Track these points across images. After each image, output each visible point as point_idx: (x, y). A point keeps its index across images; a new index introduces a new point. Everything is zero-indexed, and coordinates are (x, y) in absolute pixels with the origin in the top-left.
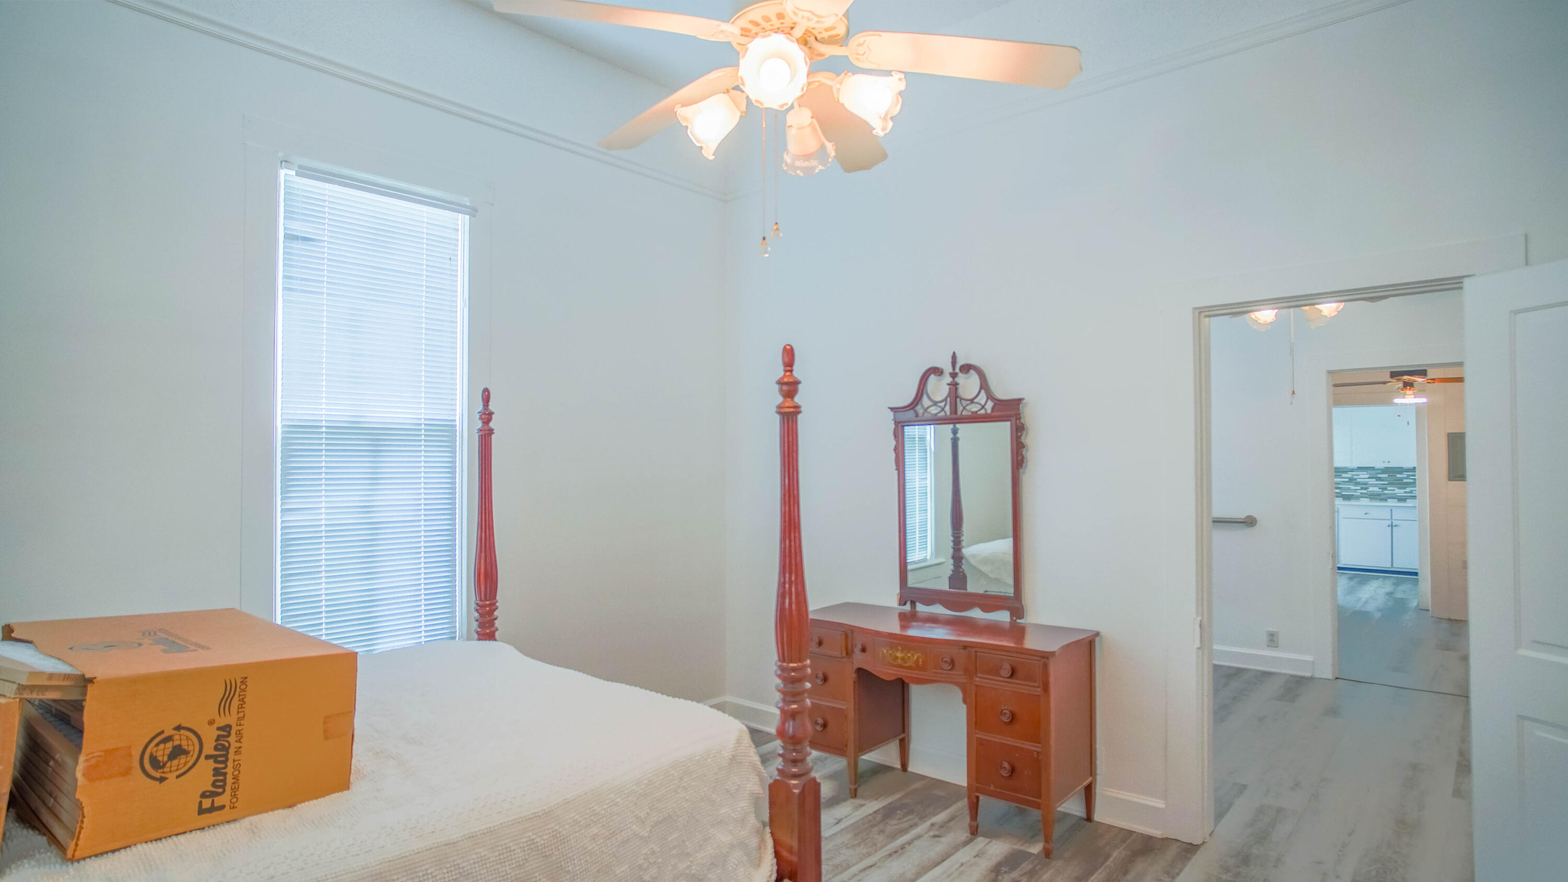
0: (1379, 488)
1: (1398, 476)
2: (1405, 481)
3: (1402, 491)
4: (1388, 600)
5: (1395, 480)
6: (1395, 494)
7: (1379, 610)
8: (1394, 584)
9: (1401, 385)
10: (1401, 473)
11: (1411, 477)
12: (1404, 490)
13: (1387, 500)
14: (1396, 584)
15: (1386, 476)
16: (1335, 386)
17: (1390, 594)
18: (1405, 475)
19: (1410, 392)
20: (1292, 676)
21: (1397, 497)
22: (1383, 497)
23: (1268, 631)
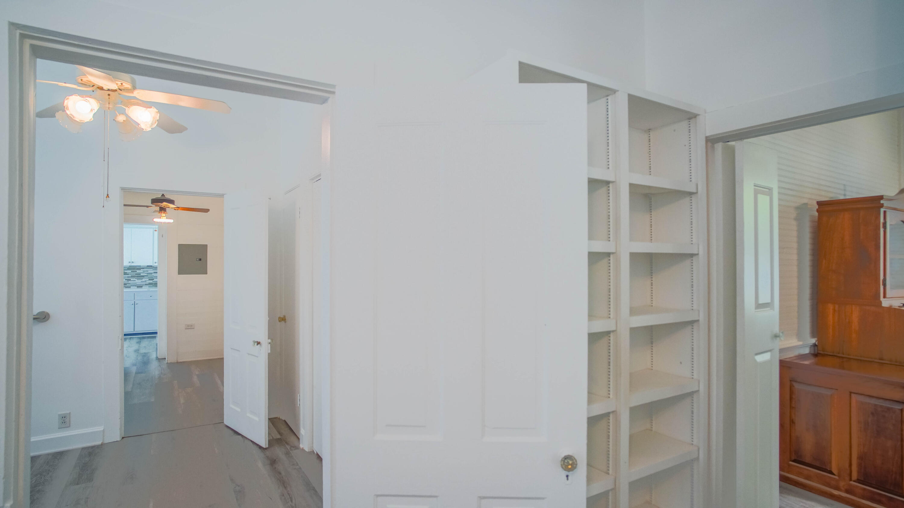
0: (126, 280)
1: (138, 271)
2: (142, 274)
3: (140, 281)
4: (137, 356)
5: (136, 274)
6: (136, 283)
7: (134, 365)
8: (137, 343)
9: (158, 208)
10: (140, 269)
11: (145, 272)
12: (141, 281)
13: (130, 287)
14: (139, 343)
15: (130, 271)
16: (125, 205)
17: (137, 351)
18: (141, 271)
19: (164, 215)
20: (83, 449)
21: (136, 285)
22: (128, 285)
23: (59, 415)
